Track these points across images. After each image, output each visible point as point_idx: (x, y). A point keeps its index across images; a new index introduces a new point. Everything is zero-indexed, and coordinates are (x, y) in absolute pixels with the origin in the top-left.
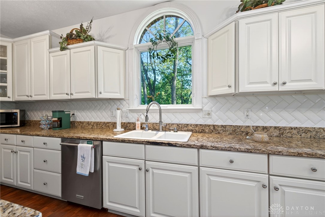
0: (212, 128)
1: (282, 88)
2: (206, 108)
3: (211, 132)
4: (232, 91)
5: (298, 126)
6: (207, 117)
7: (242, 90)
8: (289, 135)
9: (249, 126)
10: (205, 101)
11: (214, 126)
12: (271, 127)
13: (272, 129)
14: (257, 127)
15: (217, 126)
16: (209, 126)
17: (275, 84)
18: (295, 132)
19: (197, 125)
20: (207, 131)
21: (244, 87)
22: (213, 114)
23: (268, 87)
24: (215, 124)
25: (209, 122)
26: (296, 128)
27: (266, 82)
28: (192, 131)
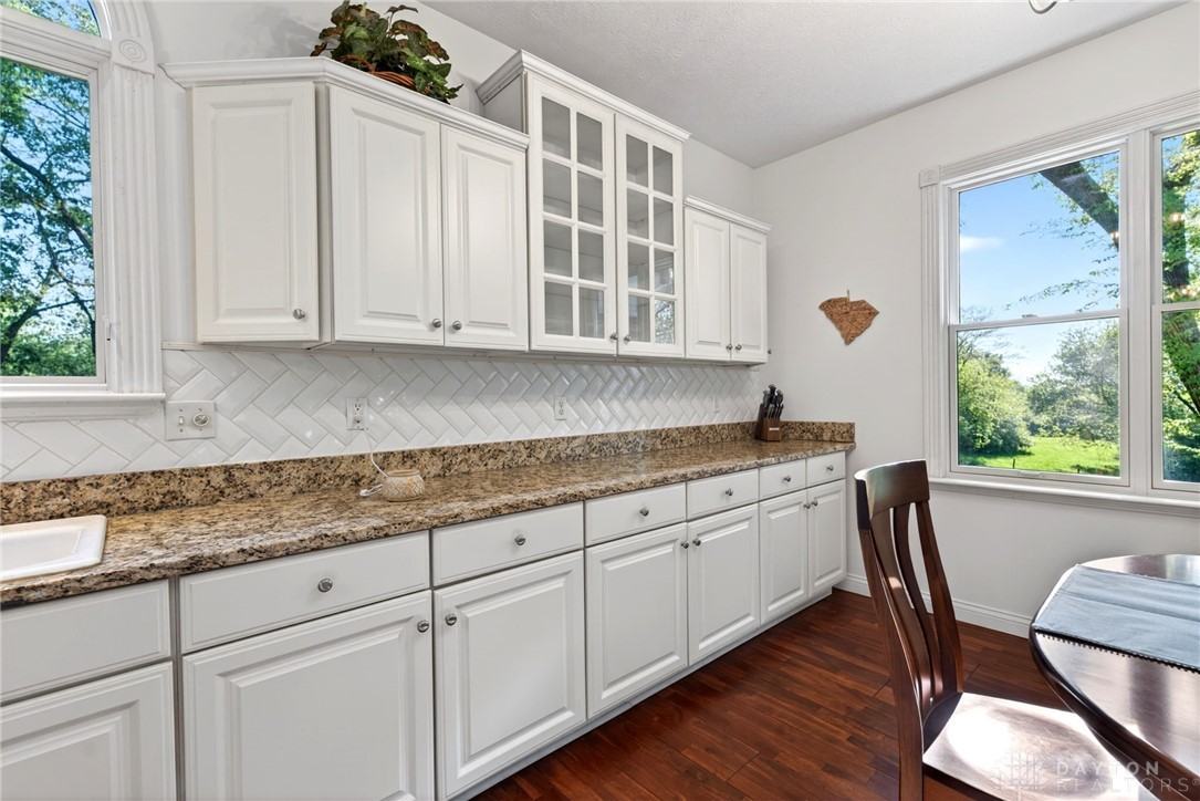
0: (218, 480)
1: (454, 341)
2: (188, 395)
3: (214, 497)
4: (308, 332)
5: (481, 442)
6: (196, 433)
7: (342, 334)
8: (464, 468)
9: (362, 456)
10: (179, 363)
11: (228, 470)
12: (422, 451)
13: (427, 456)
14: (387, 456)
15: (240, 468)
16: (203, 473)
17: (436, 325)
18: (474, 457)
19: (133, 479)
20: (193, 495)
21: (353, 326)
22: (221, 419)
23: (418, 334)
24: (232, 462)
25: (204, 455)
26: (477, 448)
27: (412, 318)
28: (103, 508)
